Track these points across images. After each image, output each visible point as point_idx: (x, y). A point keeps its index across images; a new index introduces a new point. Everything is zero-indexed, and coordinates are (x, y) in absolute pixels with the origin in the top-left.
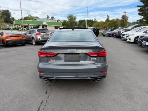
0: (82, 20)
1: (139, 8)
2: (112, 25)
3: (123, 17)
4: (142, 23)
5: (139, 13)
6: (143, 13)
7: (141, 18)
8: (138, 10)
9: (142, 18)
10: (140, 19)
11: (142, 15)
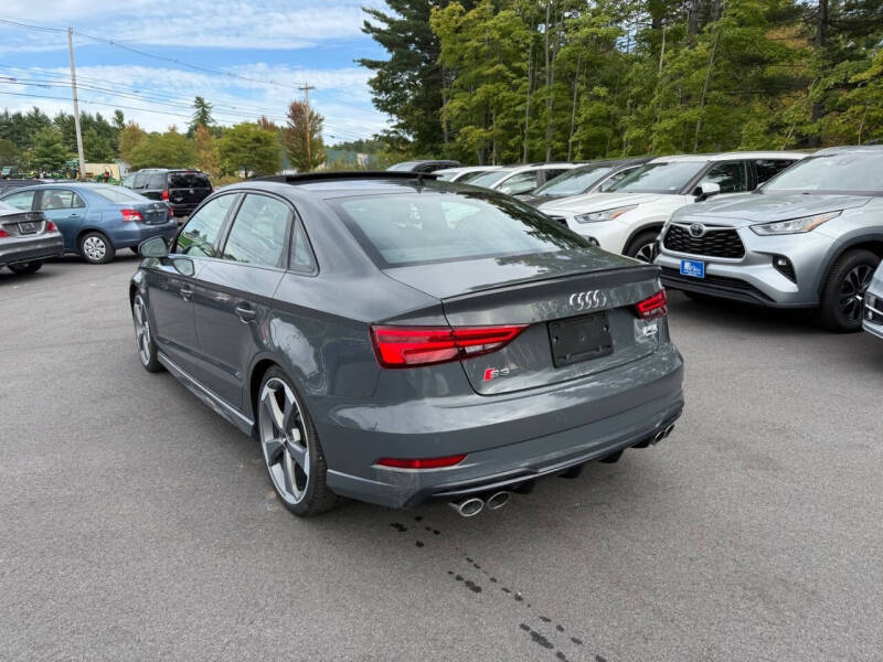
0: (18, 117)
1: (374, 74)
2: (244, 154)
3: (297, 111)
4: (399, 150)
5: (375, 100)
6: (394, 101)
7: (388, 127)
8: (371, 82)
9: (396, 123)
10: (385, 131)
11: (392, 112)
